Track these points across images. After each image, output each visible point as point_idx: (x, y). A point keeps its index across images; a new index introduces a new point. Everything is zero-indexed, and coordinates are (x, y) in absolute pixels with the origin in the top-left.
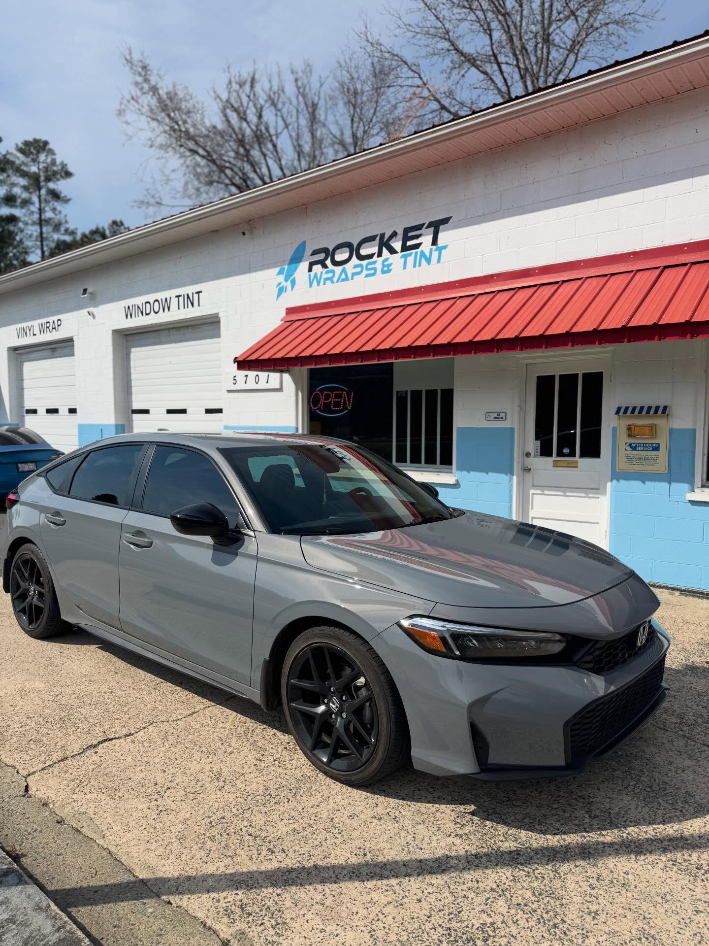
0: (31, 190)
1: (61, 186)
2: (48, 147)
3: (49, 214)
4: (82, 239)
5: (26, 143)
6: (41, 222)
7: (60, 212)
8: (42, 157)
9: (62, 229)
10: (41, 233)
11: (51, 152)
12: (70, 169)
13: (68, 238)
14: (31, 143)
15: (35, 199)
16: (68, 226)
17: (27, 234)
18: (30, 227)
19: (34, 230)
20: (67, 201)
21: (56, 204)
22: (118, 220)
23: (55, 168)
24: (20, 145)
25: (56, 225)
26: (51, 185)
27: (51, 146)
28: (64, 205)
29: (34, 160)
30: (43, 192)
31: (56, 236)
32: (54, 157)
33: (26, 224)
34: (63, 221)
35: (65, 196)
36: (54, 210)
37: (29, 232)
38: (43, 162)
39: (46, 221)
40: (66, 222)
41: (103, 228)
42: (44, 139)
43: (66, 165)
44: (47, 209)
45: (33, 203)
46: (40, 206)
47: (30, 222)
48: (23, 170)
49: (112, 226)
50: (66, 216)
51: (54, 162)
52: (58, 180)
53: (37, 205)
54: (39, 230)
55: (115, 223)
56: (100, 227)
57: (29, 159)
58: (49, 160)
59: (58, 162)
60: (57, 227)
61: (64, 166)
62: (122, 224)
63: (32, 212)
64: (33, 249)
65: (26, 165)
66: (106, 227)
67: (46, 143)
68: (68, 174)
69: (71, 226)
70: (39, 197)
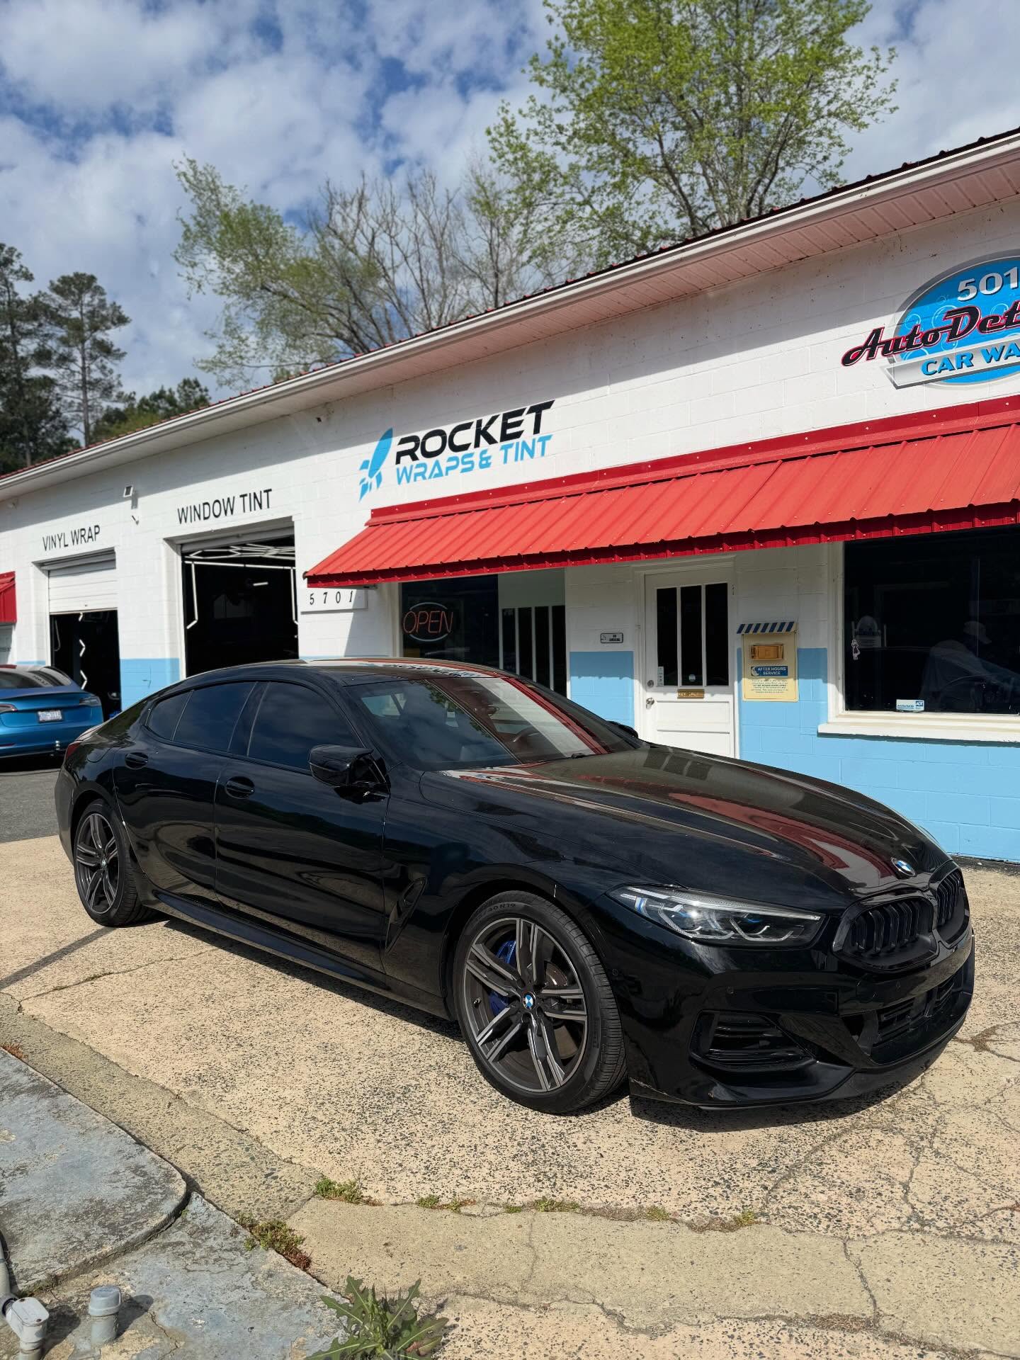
0: (71, 343)
1: (113, 336)
2: (94, 284)
3: (96, 375)
4: (140, 406)
5: (64, 280)
6: (86, 385)
7: (111, 372)
8: (87, 298)
9: (114, 394)
10: (86, 400)
11: (99, 291)
12: (125, 312)
13: (121, 406)
14: (71, 279)
15: (77, 354)
16: (121, 389)
17: (65, 401)
18: (69, 393)
19: (74, 396)
20: (119, 355)
21: (105, 360)
22: (192, 379)
23: (104, 313)
24: (57, 283)
25: (105, 389)
26: (99, 336)
27: (99, 283)
28: (117, 362)
29: (75, 303)
30: (88, 344)
31: (105, 404)
32: (102, 297)
33: (64, 388)
34: (116, 383)
35: (119, 350)
36: (104, 367)
37: (69, 400)
38: (88, 305)
39: (90, 383)
40: (120, 384)
41: (170, 391)
42: (89, 273)
43: (120, 307)
44: (93, 367)
45: (74, 361)
46: (84, 363)
47: (69, 385)
48: (60, 316)
49: (183, 387)
50: (119, 376)
51: (102, 305)
52: (108, 328)
53: (80, 362)
54: (82, 397)
55: (186, 382)
56: (166, 389)
57: (69, 302)
58: (96, 302)
59: (109, 302)
60: (107, 391)
61: (116, 308)
62: (198, 385)
63: (73, 372)
64: (74, 422)
65: (65, 310)
66: (175, 389)
67: (92, 278)
68: (122, 320)
69: (127, 390)
70: (83, 351)
